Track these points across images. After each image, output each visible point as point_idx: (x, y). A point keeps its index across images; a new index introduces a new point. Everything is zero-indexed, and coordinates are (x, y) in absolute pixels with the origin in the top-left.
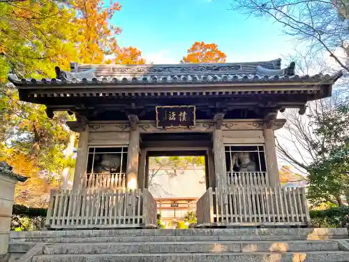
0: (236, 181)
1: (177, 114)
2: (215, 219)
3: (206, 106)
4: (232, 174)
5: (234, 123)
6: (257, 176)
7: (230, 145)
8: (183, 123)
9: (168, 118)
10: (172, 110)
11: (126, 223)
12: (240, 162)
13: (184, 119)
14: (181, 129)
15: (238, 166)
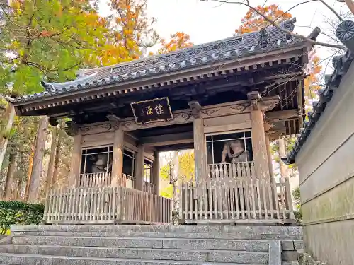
0: (217, 174)
1: (153, 108)
2: (184, 215)
3: (184, 95)
4: (212, 167)
5: (215, 109)
6: (241, 167)
7: (212, 135)
8: (160, 117)
9: (146, 114)
10: (148, 104)
11: (104, 220)
12: (232, 152)
13: (161, 112)
14: (160, 123)
15: (230, 156)
